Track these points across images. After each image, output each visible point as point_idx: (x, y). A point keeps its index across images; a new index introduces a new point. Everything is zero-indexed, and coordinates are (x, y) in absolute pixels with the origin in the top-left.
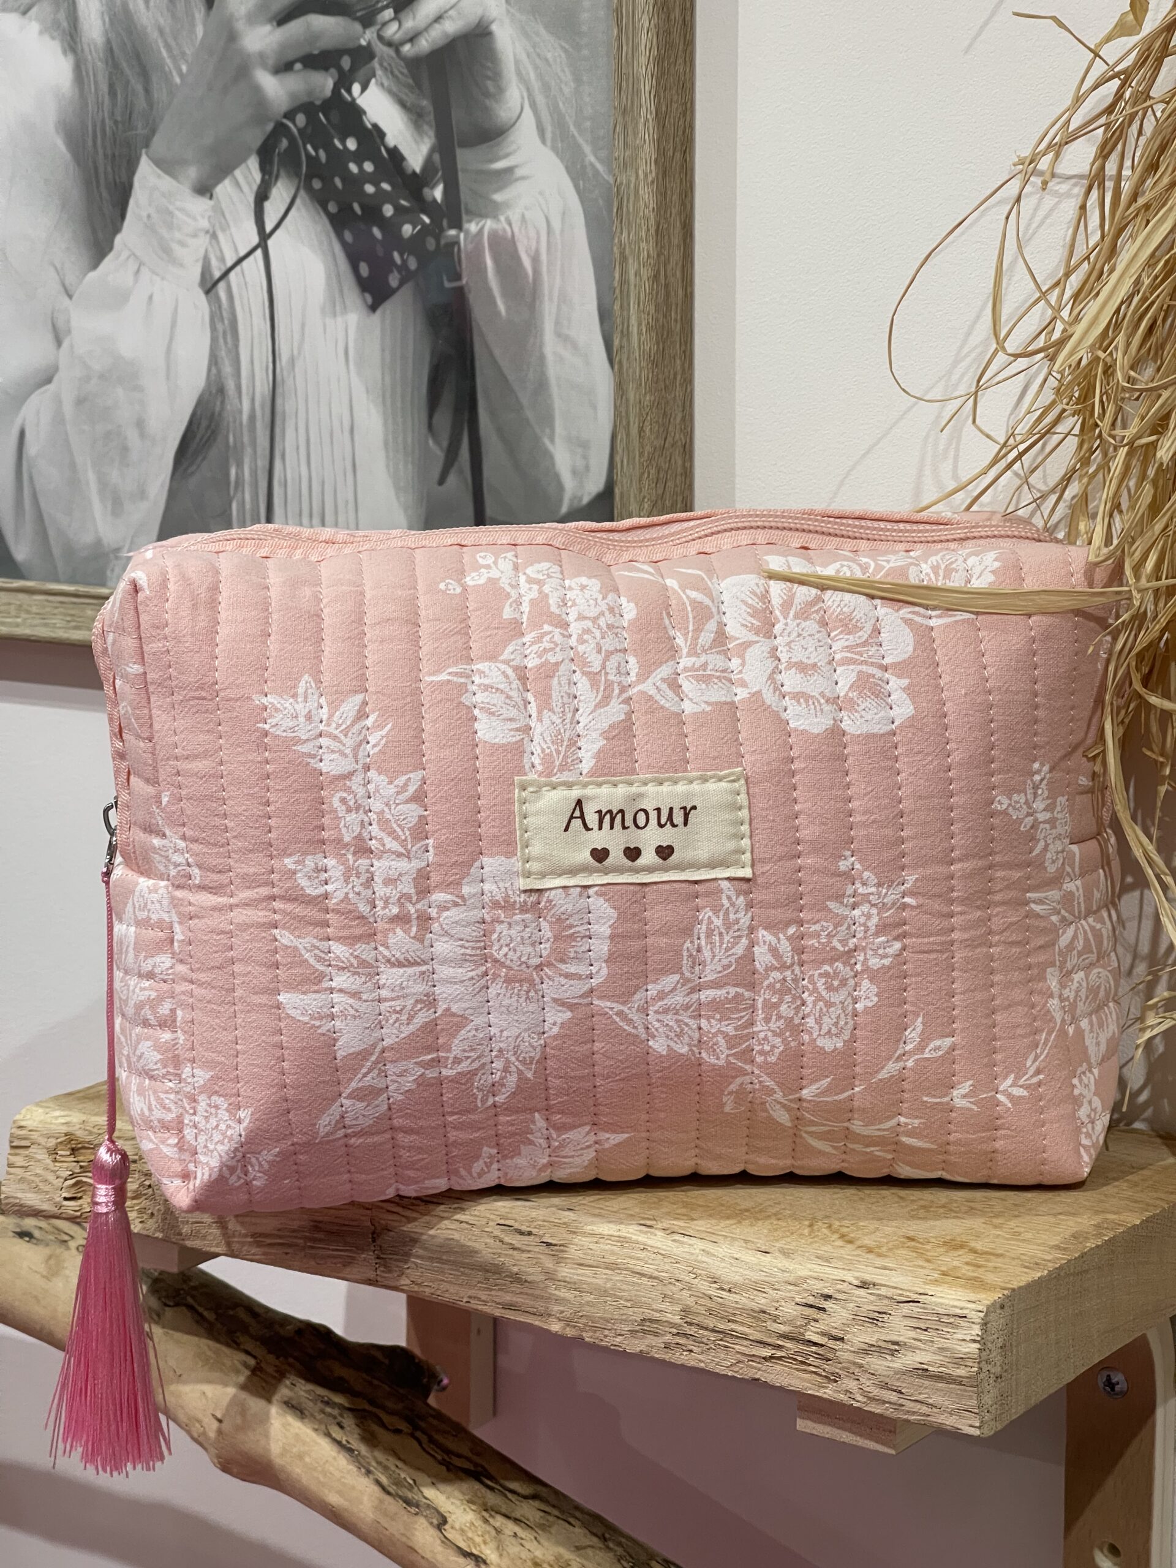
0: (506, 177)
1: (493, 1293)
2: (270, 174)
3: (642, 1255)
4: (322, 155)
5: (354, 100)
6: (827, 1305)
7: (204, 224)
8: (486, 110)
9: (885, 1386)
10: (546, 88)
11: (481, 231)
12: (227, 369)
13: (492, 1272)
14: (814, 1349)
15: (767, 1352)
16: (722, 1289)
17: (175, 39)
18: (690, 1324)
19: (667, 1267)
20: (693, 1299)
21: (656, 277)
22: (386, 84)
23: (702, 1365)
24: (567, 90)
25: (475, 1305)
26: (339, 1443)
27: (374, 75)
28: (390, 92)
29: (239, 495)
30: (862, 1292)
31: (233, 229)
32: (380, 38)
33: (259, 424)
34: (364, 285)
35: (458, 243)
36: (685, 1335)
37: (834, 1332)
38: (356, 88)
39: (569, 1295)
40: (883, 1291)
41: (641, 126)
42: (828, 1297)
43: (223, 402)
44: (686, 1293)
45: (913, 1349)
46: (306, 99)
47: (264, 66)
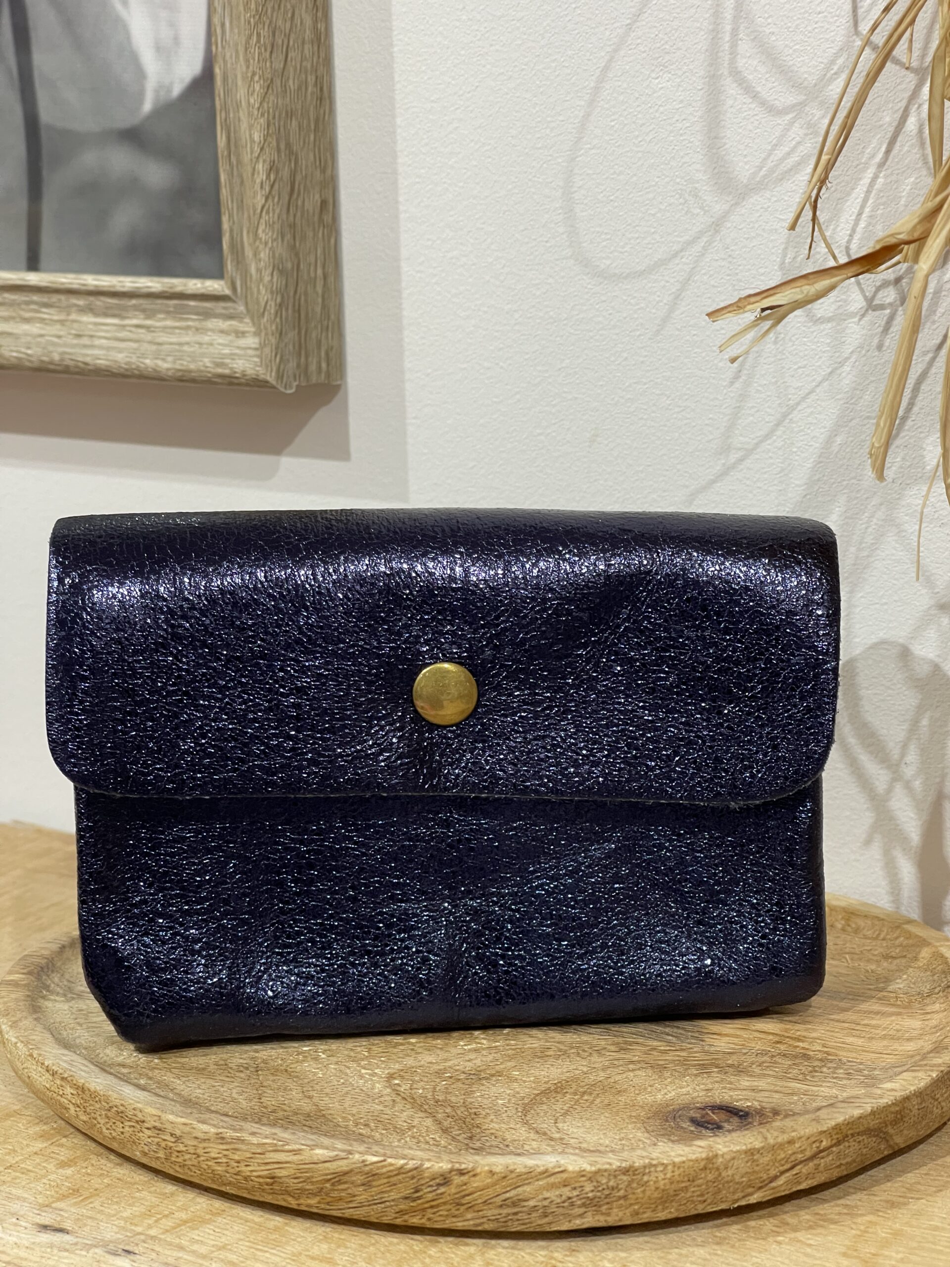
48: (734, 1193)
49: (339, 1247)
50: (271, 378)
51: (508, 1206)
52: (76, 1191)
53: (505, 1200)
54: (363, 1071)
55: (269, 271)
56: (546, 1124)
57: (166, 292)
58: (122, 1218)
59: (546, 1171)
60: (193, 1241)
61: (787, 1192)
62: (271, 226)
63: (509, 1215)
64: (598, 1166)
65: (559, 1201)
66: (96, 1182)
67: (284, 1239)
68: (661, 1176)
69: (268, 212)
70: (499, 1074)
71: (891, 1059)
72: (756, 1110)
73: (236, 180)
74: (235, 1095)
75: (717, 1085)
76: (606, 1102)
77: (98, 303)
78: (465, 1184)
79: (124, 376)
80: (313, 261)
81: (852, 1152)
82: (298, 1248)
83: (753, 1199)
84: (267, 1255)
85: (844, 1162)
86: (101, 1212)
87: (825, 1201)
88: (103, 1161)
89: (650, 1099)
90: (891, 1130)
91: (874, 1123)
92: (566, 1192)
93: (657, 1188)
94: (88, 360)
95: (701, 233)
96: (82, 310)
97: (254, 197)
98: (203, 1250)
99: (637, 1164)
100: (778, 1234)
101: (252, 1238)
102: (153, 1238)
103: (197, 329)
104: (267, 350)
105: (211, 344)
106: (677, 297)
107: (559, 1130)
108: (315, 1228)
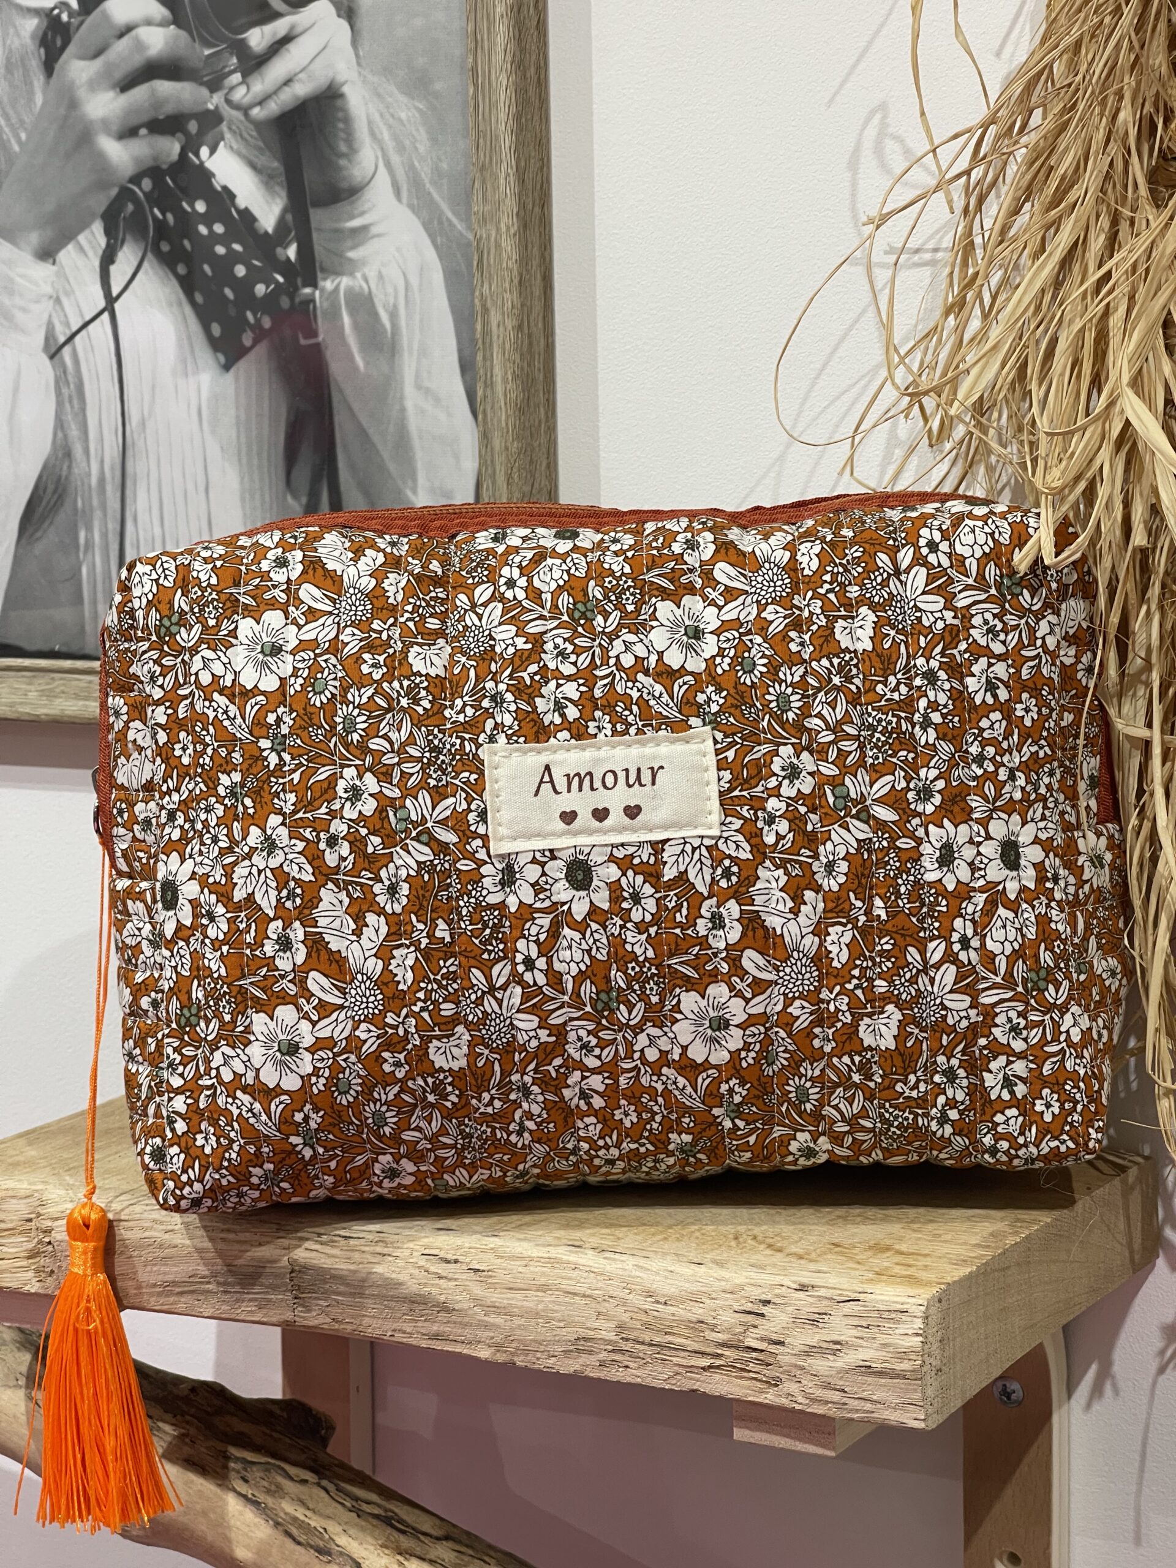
0: (361, 234)
1: (420, 1324)
2: (116, 240)
3: (574, 1274)
4: (170, 217)
5: (202, 163)
6: (765, 1310)
7: (48, 289)
8: (339, 169)
9: (828, 1386)
10: (401, 148)
11: (337, 289)
12: (74, 432)
13: (417, 1303)
14: (754, 1355)
15: (705, 1362)
16: (658, 1302)
17: (13, 107)
18: (627, 1340)
19: (600, 1285)
20: (628, 1315)
21: (520, 327)
22: (235, 146)
23: (639, 1380)
24: (422, 148)
25: (399, 1337)
26: (245, 1497)
27: (223, 139)
28: (239, 154)
29: (90, 556)
30: (801, 1295)
31: (77, 293)
32: (228, 102)
33: (109, 488)
34: (215, 344)
35: (313, 301)
36: (621, 1351)
37: (775, 1337)
38: (204, 151)
39: (499, 1320)
40: (822, 1292)
41: (502, 181)
42: (766, 1302)
43: (70, 467)
44: (621, 1309)
45: (856, 1347)
46: (150, 163)
47: (108, 133)
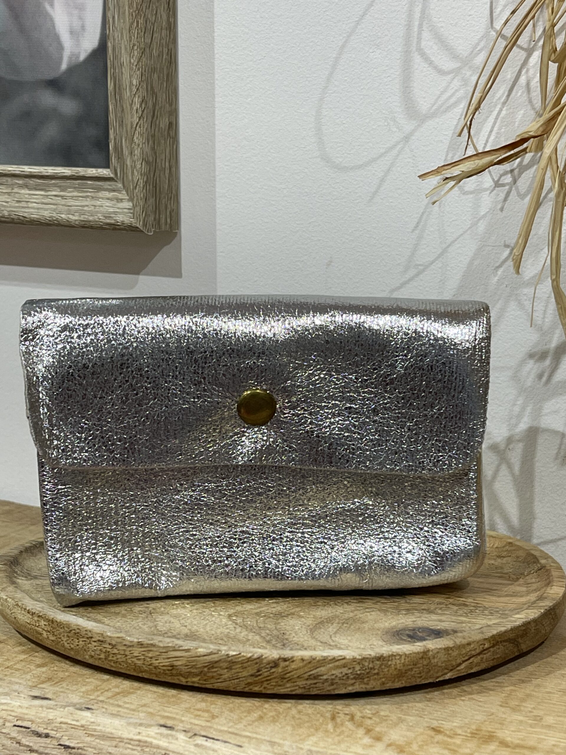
48: (437, 672)
49: (211, 704)
50: (140, 225)
51: (311, 679)
52: (49, 679)
53: (310, 676)
54: (213, 613)
55: (140, 162)
56: (325, 638)
57: (74, 175)
58: (80, 692)
59: (334, 658)
60: (125, 703)
61: (465, 674)
62: (141, 135)
63: (311, 684)
64: (363, 656)
65: (341, 675)
66: (61, 675)
67: (179, 701)
68: (398, 662)
69: (140, 127)
70: (293, 614)
71: (514, 606)
72: (443, 630)
73: (119, 109)
74: (140, 625)
75: (418, 619)
76: (357, 627)
77: (31, 182)
78: (287, 666)
79: (48, 225)
80: (164, 158)
81: (501, 651)
82: (187, 705)
83: (447, 677)
84: (171, 709)
85: (496, 657)
86: (68, 689)
87: (484, 680)
88: (63, 664)
89: (382, 626)
90: (520, 640)
91: (512, 636)
92: (345, 670)
93: (396, 669)
94: (25, 215)
95: (398, 143)
96: (21, 186)
97: (132, 118)
98: (133, 707)
99: (385, 655)
100: (461, 696)
101: (160, 700)
102: (102, 701)
103: (93, 197)
104: (138, 209)
105: (102, 206)
106: (383, 180)
107: (333, 641)
108: (196, 695)
